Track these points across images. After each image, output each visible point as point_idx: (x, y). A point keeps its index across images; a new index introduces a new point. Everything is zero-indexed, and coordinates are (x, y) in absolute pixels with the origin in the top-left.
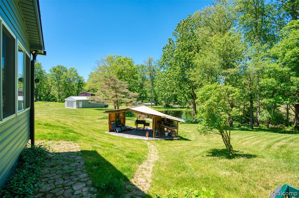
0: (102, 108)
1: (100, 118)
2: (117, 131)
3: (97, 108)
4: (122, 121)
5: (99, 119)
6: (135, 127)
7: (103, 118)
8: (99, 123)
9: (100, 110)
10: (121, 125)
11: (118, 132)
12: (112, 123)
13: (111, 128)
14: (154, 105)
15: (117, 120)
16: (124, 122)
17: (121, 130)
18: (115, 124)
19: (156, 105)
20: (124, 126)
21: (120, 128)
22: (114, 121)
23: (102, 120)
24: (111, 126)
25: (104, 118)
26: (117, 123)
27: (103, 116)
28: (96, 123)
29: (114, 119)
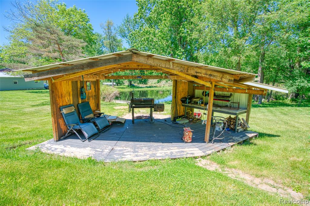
0: (40, 91)
1: (35, 104)
2: (86, 135)
3: (31, 91)
4: (92, 105)
5: (33, 106)
6: (128, 116)
7: (43, 104)
8: (31, 113)
9: (36, 92)
10: (91, 116)
11: (90, 138)
12: (64, 111)
13: (63, 127)
14: (115, 85)
15: (80, 102)
16: (98, 106)
17: (96, 131)
18: (76, 114)
19: (118, 85)
20: (98, 117)
21: (92, 124)
22: (70, 106)
23: (40, 108)
24: (61, 121)
25: (45, 103)
26: (81, 111)
27: (42, 101)
28: (24, 114)
29: (68, 99)
